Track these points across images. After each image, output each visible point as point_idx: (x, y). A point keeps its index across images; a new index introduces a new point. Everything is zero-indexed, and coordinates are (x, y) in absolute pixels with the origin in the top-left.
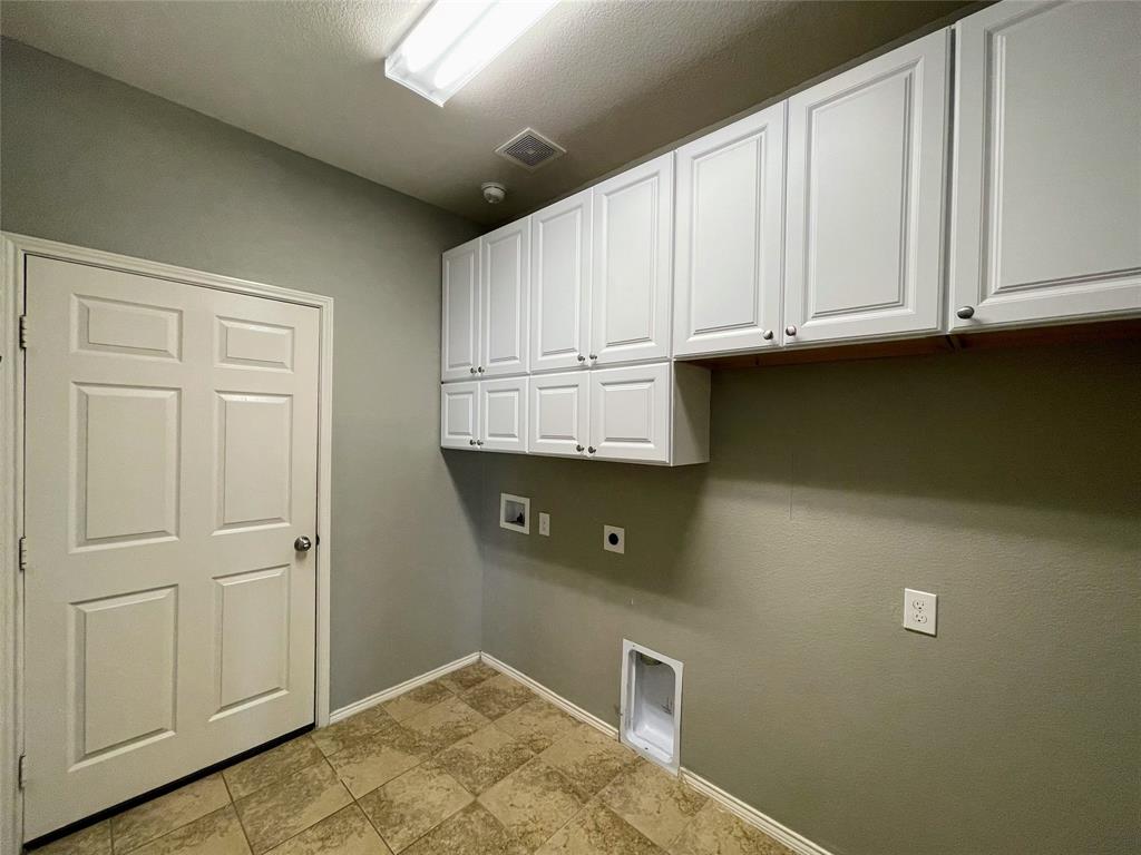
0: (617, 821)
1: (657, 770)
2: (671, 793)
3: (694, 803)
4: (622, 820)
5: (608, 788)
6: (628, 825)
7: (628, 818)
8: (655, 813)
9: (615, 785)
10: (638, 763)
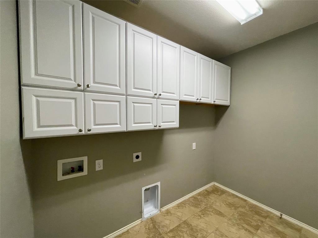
0: (171, 231)
1: (156, 216)
2: (165, 216)
3: (168, 212)
4: (171, 230)
5: (160, 230)
6: (173, 229)
7: (171, 228)
8: (170, 221)
9: (159, 228)
10: (152, 220)
